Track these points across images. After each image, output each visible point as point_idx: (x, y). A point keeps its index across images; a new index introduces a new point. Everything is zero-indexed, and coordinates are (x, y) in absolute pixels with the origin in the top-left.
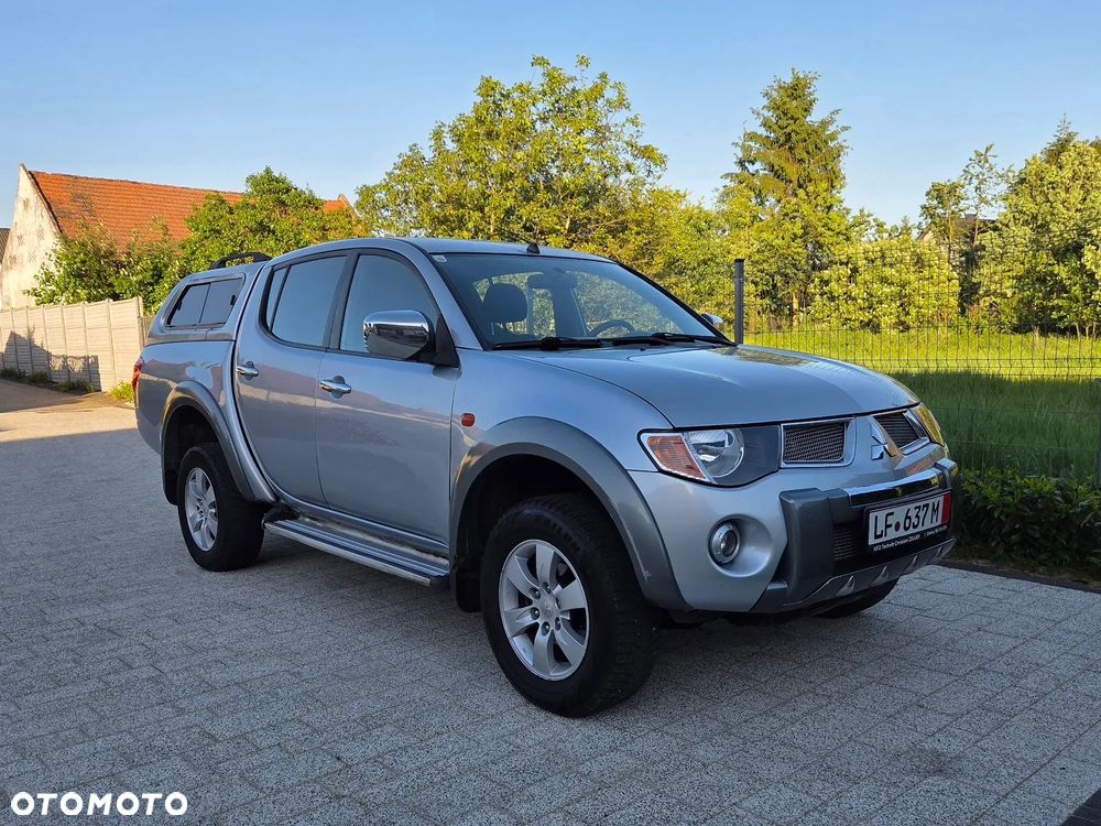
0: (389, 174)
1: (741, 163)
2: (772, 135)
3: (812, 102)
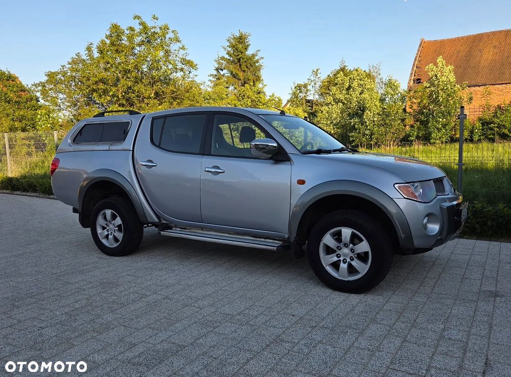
0: (63, 66)
1: (217, 69)
2: (232, 59)
3: (248, 46)
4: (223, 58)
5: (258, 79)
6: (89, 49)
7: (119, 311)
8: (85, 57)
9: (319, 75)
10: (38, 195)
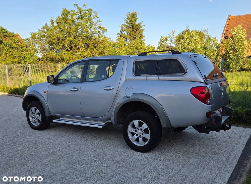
0: (39, 30)
1: (121, 31)
2: (128, 25)
3: (137, 19)
4: (123, 25)
5: (141, 36)
6: (52, 21)
7: (34, 156)
8: (49, 26)
9: (175, 34)
10: (21, 96)
